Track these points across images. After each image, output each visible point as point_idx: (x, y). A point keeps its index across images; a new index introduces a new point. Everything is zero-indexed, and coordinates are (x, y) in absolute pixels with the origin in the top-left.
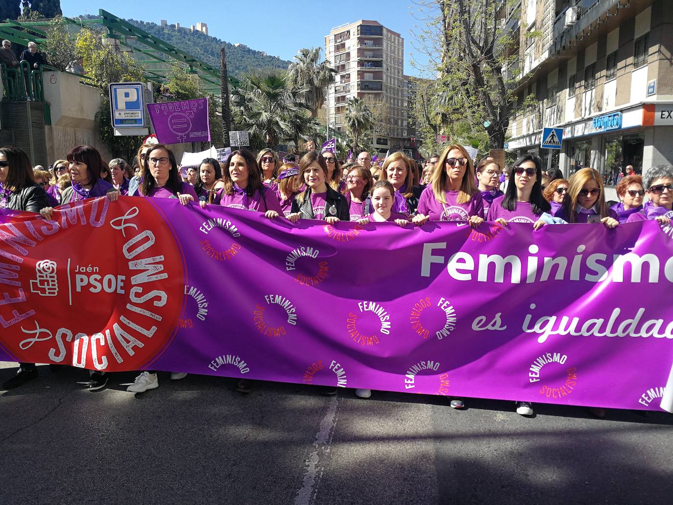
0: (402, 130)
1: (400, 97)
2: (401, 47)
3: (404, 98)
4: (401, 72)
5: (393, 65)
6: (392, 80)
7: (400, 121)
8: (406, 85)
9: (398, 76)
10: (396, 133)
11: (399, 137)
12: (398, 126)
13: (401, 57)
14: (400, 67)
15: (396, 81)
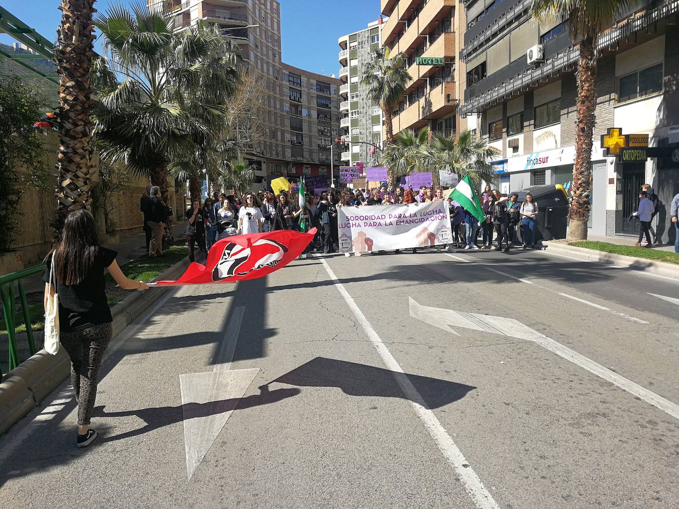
0: (284, 147)
1: (278, 96)
2: (275, 15)
3: (284, 98)
4: (277, 56)
5: (264, 41)
6: (265, 66)
7: (279, 134)
8: (287, 78)
9: (274, 61)
10: (274, 153)
11: (280, 158)
12: (277, 141)
13: (276, 32)
14: (276, 48)
15: (271, 69)
